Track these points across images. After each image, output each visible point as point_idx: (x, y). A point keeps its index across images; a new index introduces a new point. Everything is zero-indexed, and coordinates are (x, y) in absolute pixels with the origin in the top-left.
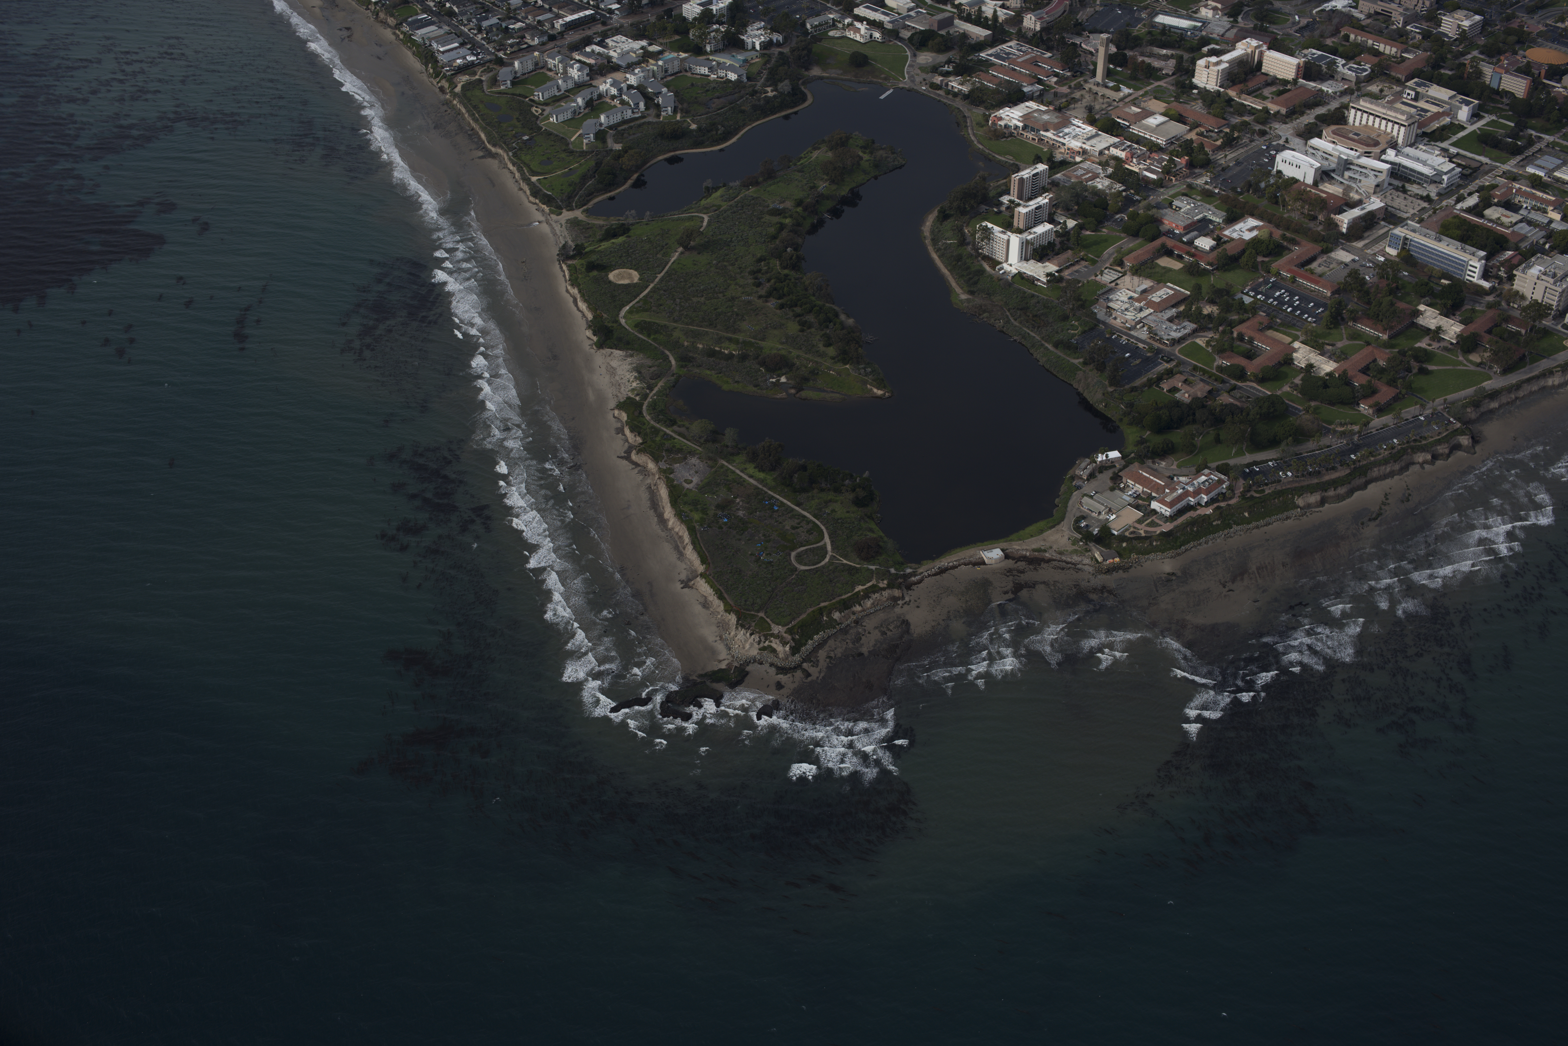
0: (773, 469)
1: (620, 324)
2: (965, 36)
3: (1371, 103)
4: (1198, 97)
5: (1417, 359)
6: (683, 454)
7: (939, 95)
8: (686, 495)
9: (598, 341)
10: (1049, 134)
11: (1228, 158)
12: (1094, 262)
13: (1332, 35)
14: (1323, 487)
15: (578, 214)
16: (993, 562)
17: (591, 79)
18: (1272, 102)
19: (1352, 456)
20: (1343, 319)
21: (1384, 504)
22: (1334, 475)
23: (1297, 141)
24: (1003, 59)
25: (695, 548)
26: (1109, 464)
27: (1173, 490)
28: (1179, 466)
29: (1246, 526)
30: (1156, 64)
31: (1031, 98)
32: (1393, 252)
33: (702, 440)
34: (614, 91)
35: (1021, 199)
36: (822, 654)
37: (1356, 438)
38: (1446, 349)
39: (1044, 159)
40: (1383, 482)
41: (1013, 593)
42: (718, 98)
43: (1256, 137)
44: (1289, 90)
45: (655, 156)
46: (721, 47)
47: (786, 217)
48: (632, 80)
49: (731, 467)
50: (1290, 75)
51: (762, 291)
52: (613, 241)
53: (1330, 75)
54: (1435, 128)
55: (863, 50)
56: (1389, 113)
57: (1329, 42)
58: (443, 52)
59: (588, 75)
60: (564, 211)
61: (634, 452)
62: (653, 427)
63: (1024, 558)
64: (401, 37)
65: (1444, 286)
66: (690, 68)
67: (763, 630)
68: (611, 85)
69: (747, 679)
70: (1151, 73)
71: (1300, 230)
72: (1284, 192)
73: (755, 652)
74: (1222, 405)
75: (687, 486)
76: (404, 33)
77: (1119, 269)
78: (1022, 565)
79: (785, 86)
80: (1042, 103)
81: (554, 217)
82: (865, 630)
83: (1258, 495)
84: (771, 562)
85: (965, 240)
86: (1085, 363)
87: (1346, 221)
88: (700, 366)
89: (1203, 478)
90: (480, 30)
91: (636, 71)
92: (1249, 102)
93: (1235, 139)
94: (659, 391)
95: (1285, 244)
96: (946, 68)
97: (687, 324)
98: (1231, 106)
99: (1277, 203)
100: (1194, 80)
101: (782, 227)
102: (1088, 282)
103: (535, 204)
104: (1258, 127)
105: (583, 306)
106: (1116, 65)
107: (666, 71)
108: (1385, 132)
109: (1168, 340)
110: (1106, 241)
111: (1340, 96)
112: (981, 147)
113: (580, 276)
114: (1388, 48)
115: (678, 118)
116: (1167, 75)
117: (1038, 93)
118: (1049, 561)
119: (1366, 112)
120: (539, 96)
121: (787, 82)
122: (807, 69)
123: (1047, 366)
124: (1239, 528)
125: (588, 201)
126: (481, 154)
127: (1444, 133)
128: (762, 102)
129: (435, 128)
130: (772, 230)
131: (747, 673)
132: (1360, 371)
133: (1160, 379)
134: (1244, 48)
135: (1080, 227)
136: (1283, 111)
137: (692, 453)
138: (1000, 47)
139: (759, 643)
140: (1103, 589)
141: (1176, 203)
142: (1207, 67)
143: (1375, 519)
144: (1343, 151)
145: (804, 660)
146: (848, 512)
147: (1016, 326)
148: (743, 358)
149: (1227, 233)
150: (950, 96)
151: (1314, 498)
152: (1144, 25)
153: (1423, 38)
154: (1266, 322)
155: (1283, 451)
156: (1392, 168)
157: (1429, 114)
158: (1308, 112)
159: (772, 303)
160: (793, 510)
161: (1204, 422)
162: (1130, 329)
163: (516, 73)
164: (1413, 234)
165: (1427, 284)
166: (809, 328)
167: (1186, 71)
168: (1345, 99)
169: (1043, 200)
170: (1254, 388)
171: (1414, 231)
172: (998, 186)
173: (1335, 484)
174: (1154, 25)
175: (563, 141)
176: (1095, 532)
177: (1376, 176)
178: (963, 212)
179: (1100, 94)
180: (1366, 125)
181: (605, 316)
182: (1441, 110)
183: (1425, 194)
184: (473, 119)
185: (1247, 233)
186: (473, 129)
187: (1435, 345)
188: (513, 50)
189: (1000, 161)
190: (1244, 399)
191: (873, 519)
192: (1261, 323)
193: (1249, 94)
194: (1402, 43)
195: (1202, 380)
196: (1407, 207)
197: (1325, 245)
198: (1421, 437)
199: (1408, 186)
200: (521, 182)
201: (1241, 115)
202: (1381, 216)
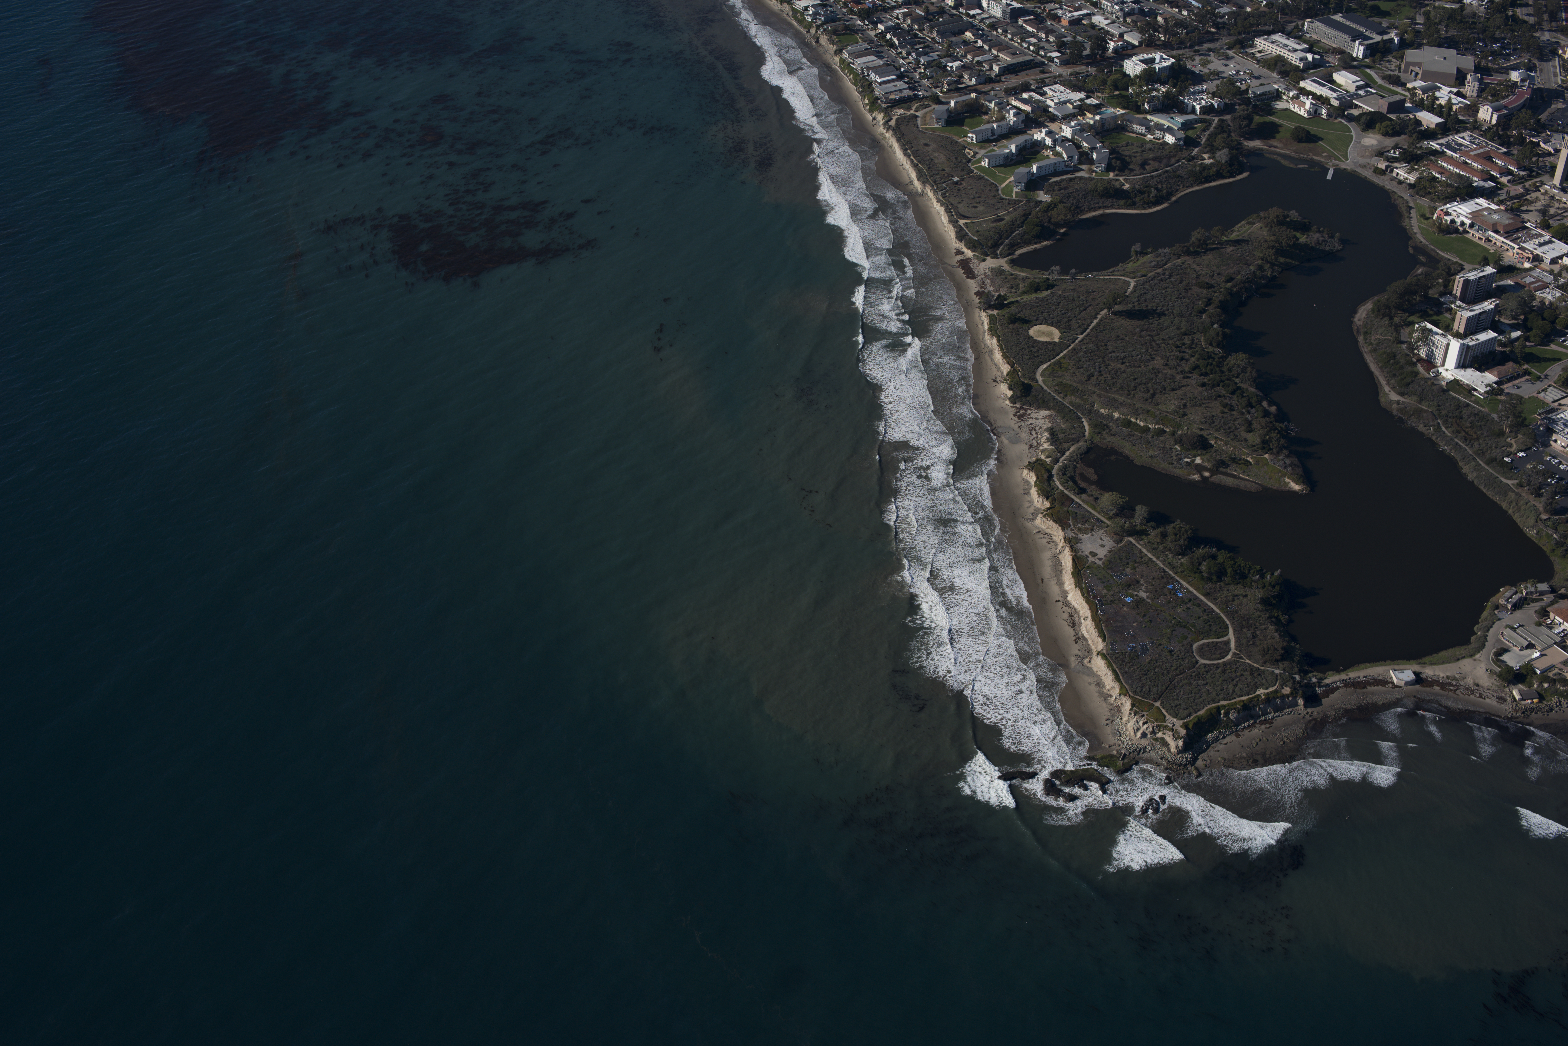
0: (1183, 553)
1: (1037, 382)
2: (1416, 122)
6: (1090, 525)
7: (1382, 181)
8: (1089, 568)
9: (1012, 396)
12: (1537, 378)
15: (1002, 263)
16: (1403, 683)
17: (1026, 126)
24: (1454, 150)
31: (1481, 195)
33: (1111, 514)
35: (1463, 302)
39: (1491, 261)
42: (1154, 159)
46: (1160, 107)
47: (1214, 292)
48: (1067, 132)
49: (1138, 545)
51: (1185, 366)
52: (1036, 295)
55: (1306, 125)
58: (880, 84)
59: (1023, 121)
60: (989, 258)
61: (1040, 516)
62: (1062, 493)
63: (1438, 684)
66: (1127, 125)
67: (1157, 721)
68: (1046, 135)
73: (1146, 742)
76: (843, 60)
77: (1563, 388)
79: (1223, 155)
80: (1493, 201)
84: (1171, 651)
85: (1400, 338)
86: (1520, 485)
88: (1114, 435)
90: (918, 65)
91: (1073, 123)
94: (1070, 457)
96: (1391, 154)
101: (1210, 301)
102: (1530, 398)
105: (1000, 358)
107: (1103, 126)
112: (1423, 240)
113: (1000, 327)
115: (1111, 176)
117: (1489, 191)
118: (1462, 688)
120: (973, 138)
121: (1226, 151)
123: (1476, 483)
125: (1013, 251)
128: (1198, 169)
130: (1199, 304)
135: (1525, 339)
137: (1100, 525)
138: (1452, 137)
146: (1255, 610)
147: (1447, 436)
148: (1159, 433)
150: (1394, 184)
159: (1194, 380)
160: (1198, 599)
166: (1231, 410)
169: (1487, 305)
175: (992, 186)
176: (1516, 668)
178: (1400, 309)
179: (1556, 198)
181: (1022, 371)
184: (905, 156)
188: (950, 88)
189: (1443, 258)
200: (948, 223)
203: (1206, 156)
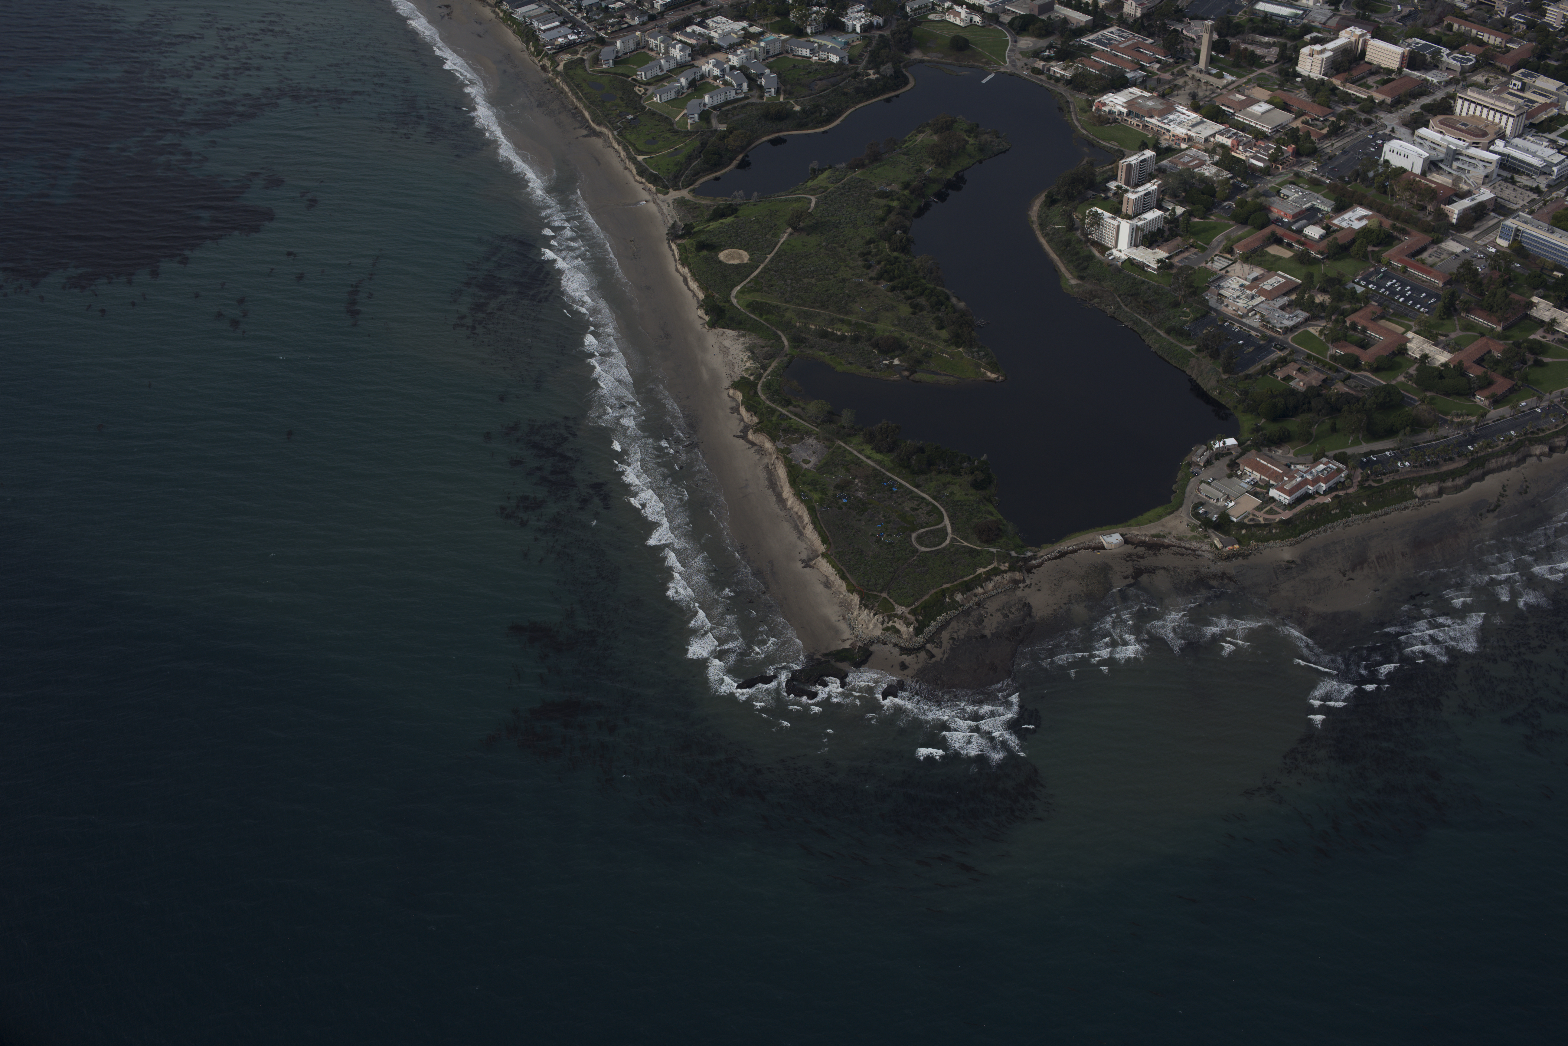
0: (891, 450)
1: (732, 304)
2: (1065, 21)
3: (1479, 93)
4: (1301, 85)
5: (1532, 351)
6: (800, 435)
7: (1041, 80)
8: (804, 475)
9: (710, 320)
10: (1154, 121)
11: (1335, 146)
12: (1203, 249)
13: (1435, 25)
14: (1441, 478)
15: (685, 193)
16: (1113, 547)
17: (693, 59)
18: (1376, 91)
19: (1470, 447)
20: (1456, 310)
21: (1502, 495)
22: (1452, 466)
23: (1403, 131)
24: (1105, 45)
25: (815, 528)
26: (1225, 451)
27: (1292, 478)
28: (1296, 455)
29: (1364, 515)
30: (1259, 51)
31: (1134, 84)
32: (1504, 243)
33: (819, 421)
34: (717, 72)
35: (1128, 185)
36: (945, 635)
37: (1472, 429)
38: (1560, 341)
39: (1150, 145)
40: (1500, 474)
41: (1133, 578)
42: (820, 80)
43: (1362, 126)
44: (1394, 79)
45: (759, 137)
46: (821, 29)
47: (893, 200)
48: (735, 61)
49: (848, 448)
50: (1394, 64)
51: (873, 274)
52: (721, 221)
53: (1435, 65)
54: (1542, 119)
55: (963, 34)
56: (1497, 103)
57: (1432, 31)
58: (544, 31)
59: (690, 55)
60: (671, 190)
61: (751, 431)
62: (769, 407)
63: (1143, 544)
64: (501, 15)
65: (1558, 278)
66: (792, 50)
67: (886, 611)
68: (714, 66)
69: (872, 659)
70: (1254, 61)
71: (1409, 220)
72: (1393, 182)
73: (878, 632)
74: (1337, 394)
75: (805, 466)
76: (504, 12)
77: (1229, 256)
78: (1141, 550)
79: (888, 69)
80: (1145, 89)
81: (660, 196)
82: (987, 613)
83: (1376, 485)
84: (891, 543)
85: (1073, 225)
86: (1198, 350)
87: (1456, 212)
88: (813, 347)
89: (1322, 467)
90: (580, 10)
91: (739, 52)
92: (1353, 90)
93: (1341, 128)
94: (773, 372)
95: (1395, 234)
96: (1047, 53)
97: (799, 305)
98: (1335, 95)
99: (1385, 193)
100: (1297, 68)
101: (890, 210)
102: (1199, 268)
103: (641, 183)
104: (1363, 116)
105: (693, 285)
106: (1218, 52)
107: (768, 52)
108: (1493, 122)
109: (1281, 328)
110: (1214, 228)
111: (1445, 86)
112: (1085, 132)
113: (690, 255)
114: (1492, 38)
115: (782, 99)
116: (1270, 63)
117: (1141, 80)
118: (1168, 547)
119: (1474, 102)
120: (642, 75)
121: (889, 65)
122: (908, 52)
123: (1160, 353)
124: (1357, 517)
125: (695, 181)
126: (585, 132)
127: (1552, 124)
128: (865, 85)
129: (538, 106)
130: (880, 213)
131: (871, 653)
132: (1474, 362)
133: (1274, 367)
134: (1347, 36)
135: (1189, 214)
136: (1389, 100)
137: (809, 433)
138: (1101, 32)
139: (883, 623)
140: (1223, 576)
141: (1284, 191)
142: (1311, 55)
143: (1493, 511)
144: (1451, 141)
145: (928, 641)
146: (967, 495)
147: (1127, 312)
148: (856, 339)
149: (1336, 222)
150: (1052, 82)
151: (1432, 489)
152: (1245, 12)
153: (1527, 28)
154: (1379, 310)
155: (1401, 441)
156: (1502, 160)
157: (1536, 105)
158: (1413, 101)
159: (883, 286)
160: (912, 491)
161: (1320, 411)
162: (1242, 317)
163: (617, 52)
164: (1525, 225)
165: (1540, 276)
166: (921, 310)
167: (1289, 59)
168: (1451, 89)
169: (1151, 186)
170: (1369, 378)
171: (1526, 222)
172: (1104, 172)
173: (1453, 474)
174: (1255, 13)
175: (667, 120)
176: (1214, 519)
177: (1485, 167)
178: (1070, 197)
179: (1203, 81)
180: (1474, 116)
181: (717, 295)
182: (1548, 101)
183: (1534, 186)
184: (577, 98)
185: (1356, 222)
186: (576, 108)
187: (1550, 337)
188: (614, 29)
189: (1104, 146)
190: (1359, 389)
191: (991, 502)
192: (1374, 313)
193: (1353, 83)
194: (1506, 33)
195: (1316, 369)
196: (1516, 198)
197: (1435, 235)
198: (1538, 430)
199: (1517, 178)
200: (627, 161)
201: (1346, 104)
202: (1491, 207)
203: (871, 72)
